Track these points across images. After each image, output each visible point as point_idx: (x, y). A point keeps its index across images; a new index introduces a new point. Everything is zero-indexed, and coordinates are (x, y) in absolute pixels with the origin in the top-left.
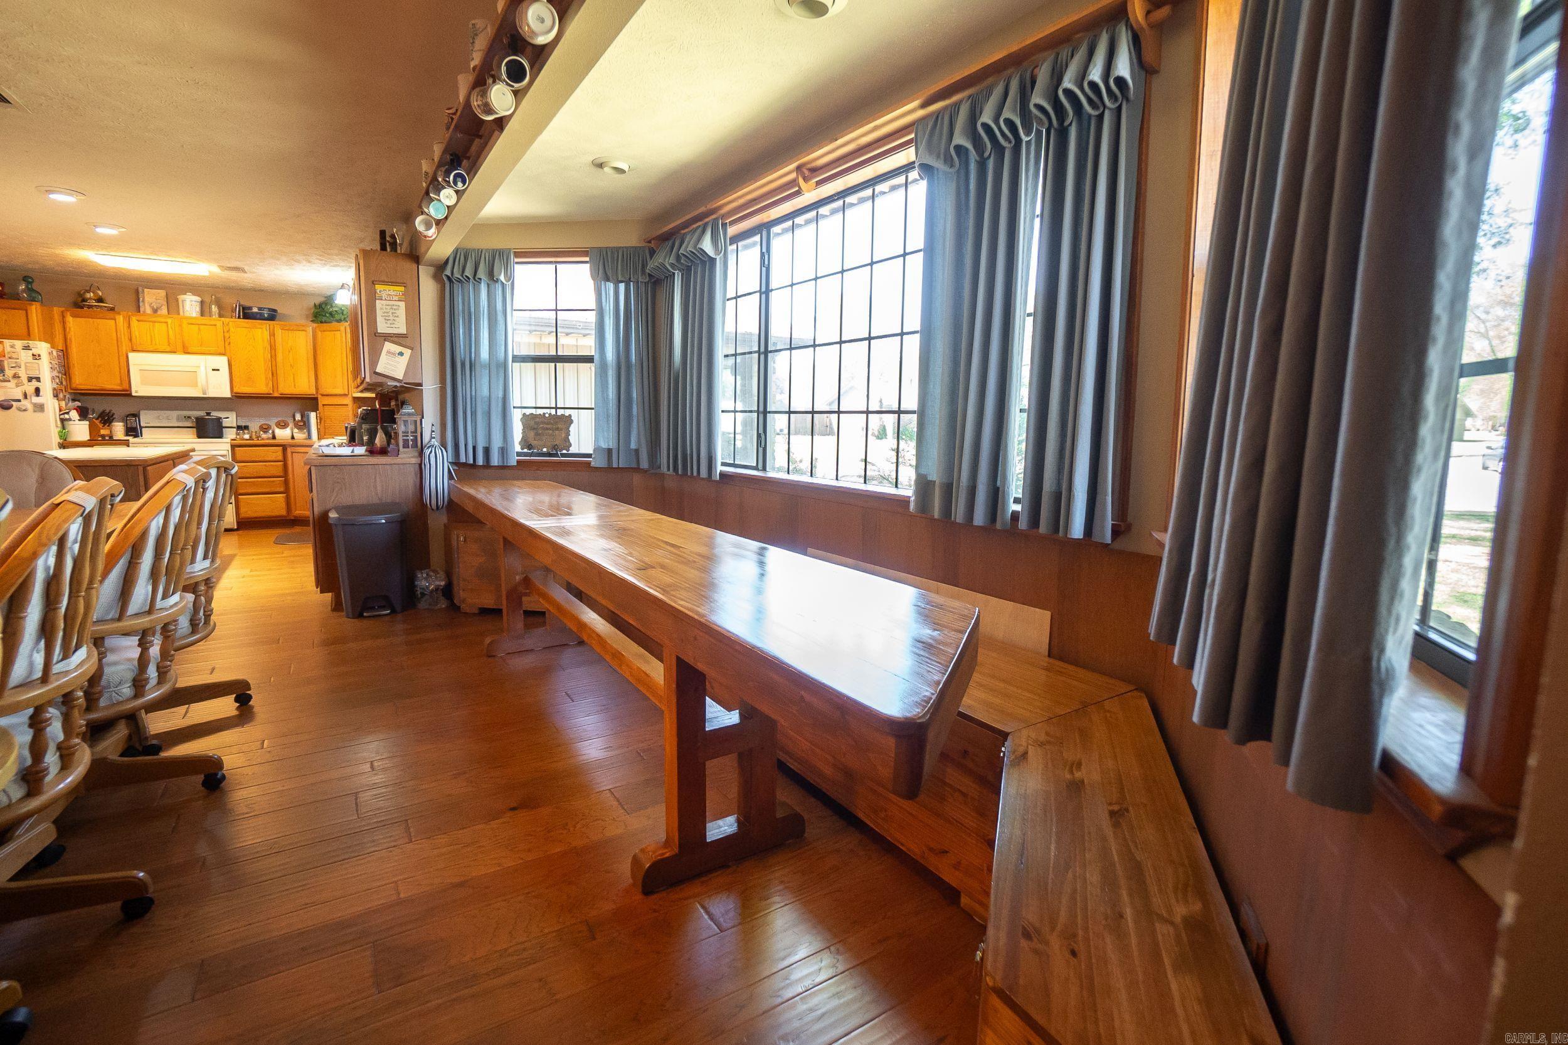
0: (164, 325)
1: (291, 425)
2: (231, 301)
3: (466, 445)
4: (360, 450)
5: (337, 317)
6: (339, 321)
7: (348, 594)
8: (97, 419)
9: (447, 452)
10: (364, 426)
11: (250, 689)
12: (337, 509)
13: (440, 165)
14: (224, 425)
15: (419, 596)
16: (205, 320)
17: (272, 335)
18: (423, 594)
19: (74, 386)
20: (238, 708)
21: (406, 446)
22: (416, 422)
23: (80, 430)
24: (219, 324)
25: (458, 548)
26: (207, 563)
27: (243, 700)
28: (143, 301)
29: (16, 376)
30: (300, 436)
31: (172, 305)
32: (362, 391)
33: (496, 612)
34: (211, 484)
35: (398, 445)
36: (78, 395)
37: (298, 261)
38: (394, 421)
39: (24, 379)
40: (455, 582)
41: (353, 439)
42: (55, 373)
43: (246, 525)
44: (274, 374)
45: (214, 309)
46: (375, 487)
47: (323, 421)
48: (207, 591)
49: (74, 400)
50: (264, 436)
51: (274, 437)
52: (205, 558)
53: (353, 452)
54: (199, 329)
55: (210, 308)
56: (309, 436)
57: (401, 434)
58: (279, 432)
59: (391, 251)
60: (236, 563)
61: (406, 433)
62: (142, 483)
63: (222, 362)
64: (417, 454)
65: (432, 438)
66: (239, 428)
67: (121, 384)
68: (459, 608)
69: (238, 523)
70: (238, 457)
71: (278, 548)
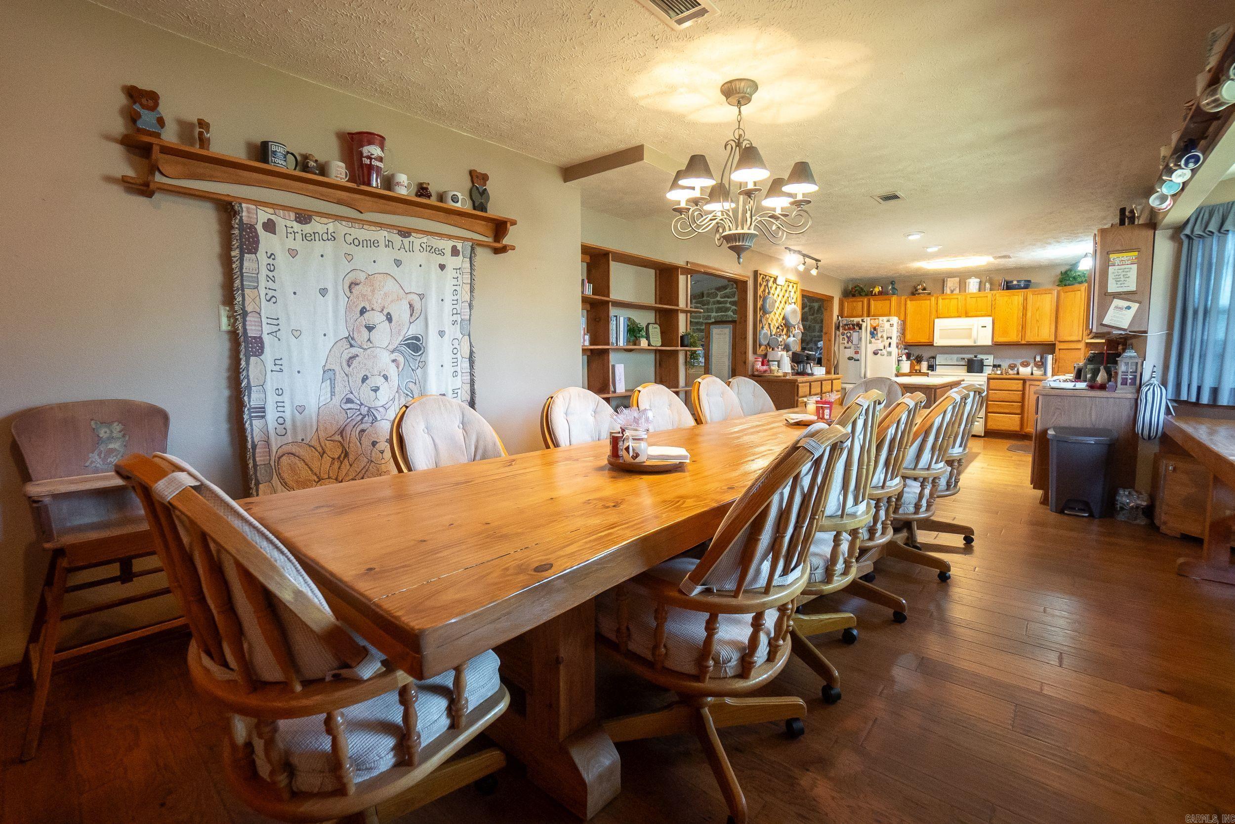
0: (956, 300)
1: (1032, 364)
2: (1000, 279)
3: (1189, 386)
4: (1082, 385)
5: (1079, 280)
6: (1081, 283)
7: (1054, 494)
8: (914, 360)
9: (1166, 390)
10: (1089, 367)
11: (973, 535)
12: (1055, 428)
13: (1175, 151)
14: (984, 364)
15: (1119, 509)
16: (982, 294)
17: (1026, 299)
18: (1122, 509)
19: (906, 341)
20: (964, 544)
21: (1124, 382)
22: (1137, 363)
23: (906, 366)
24: (990, 296)
25: (1165, 475)
26: (961, 449)
27: (969, 540)
28: (946, 287)
29: (882, 337)
30: (1038, 373)
31: (962, 285)
32: (1091, 339)
33: (1197, 542)
34: (969, 401)
35: (1116, 382)
36: (908, 346)
37: (1050, 244)
38: (1116, 363)
39: (885, 338)
40: (1157, 503)
41: (1079, 376)
42: (899, 334)
43: (991, 434)
44: (1024, 327)
45: (988, 285)
46: (1090, 414)
47: (1057, 362)
48: (958, 467)
49: (905, 349)
50: (1011, 372)
51: (1018, 373)
52: (960, 446)
53: (1075, 386)
54: (977, 300)
55: (985, 285)
56: (1045, 373)
57: (1120, 374)
58: (1022, 370)
59: (1129, 224)
60: (979, 458)
61: (1125, 373)
62: (933, 399)
63: (988, 321)
64: (1134, 391)
65: (1152, 377)
66: (994, 366)
67: (929, 339)
68: (1158, 528)
69: (985, 432)
70: (991, 387)
71: (1009, 454)
